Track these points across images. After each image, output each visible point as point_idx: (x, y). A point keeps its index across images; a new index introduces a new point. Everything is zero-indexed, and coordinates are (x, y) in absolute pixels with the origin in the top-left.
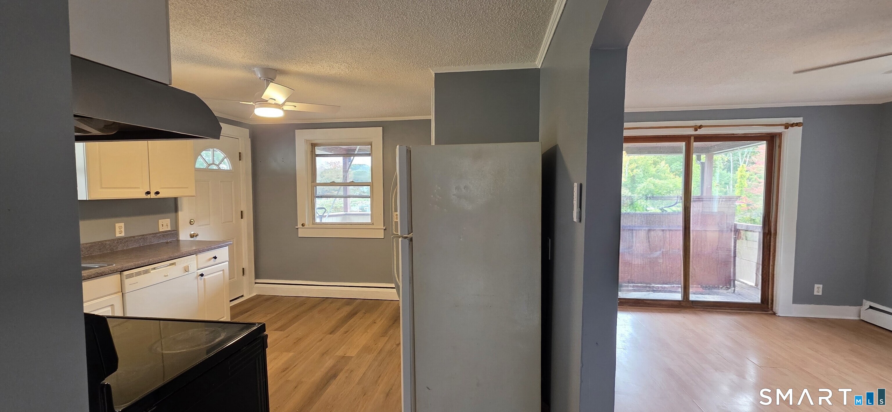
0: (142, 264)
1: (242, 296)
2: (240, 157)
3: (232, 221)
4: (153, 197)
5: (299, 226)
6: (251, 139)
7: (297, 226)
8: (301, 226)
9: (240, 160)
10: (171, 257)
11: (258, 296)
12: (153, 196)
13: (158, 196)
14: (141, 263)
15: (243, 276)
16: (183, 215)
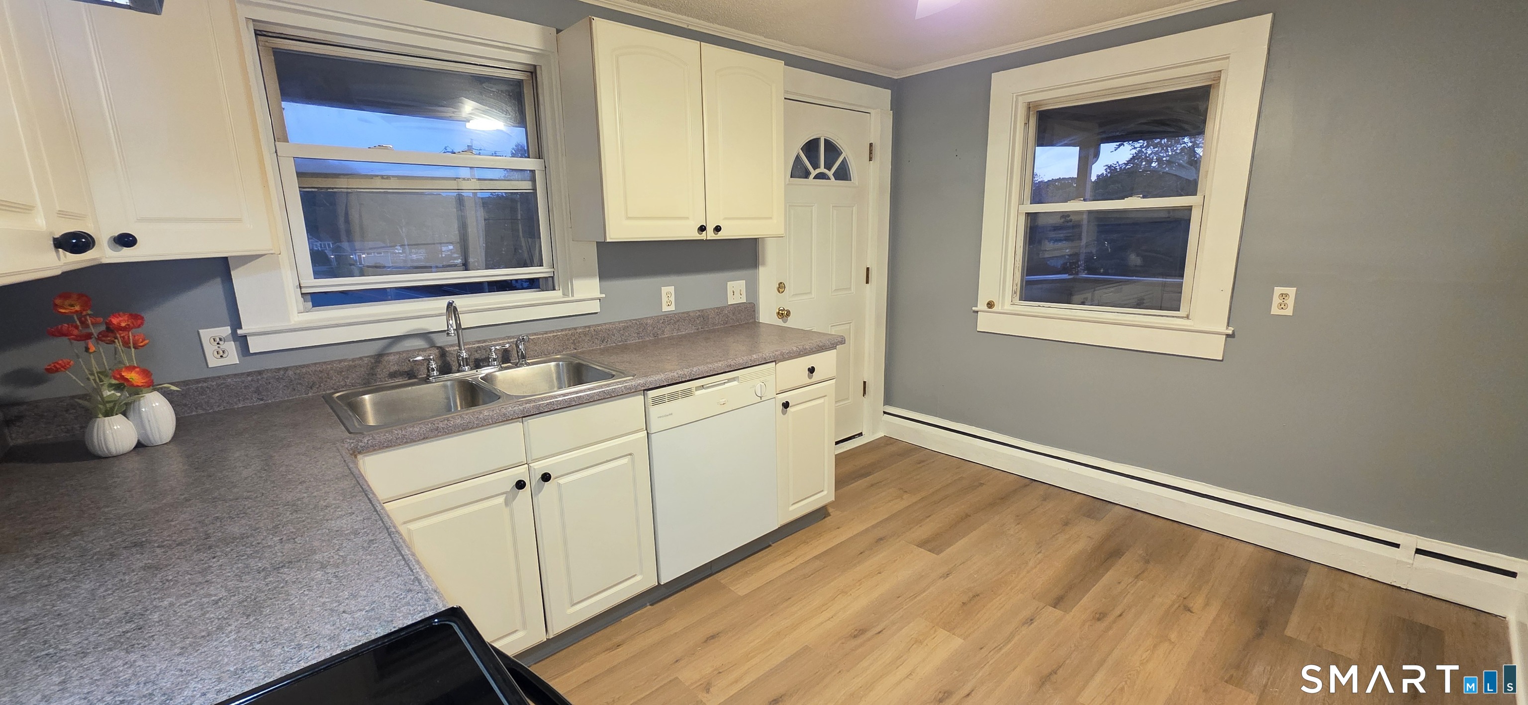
0: (679, 377)
1: (860, 434)
2: (871, 153)
3: (850, 289)
4: (711, 237)
5: (982, 306)
6: (893, 113)
7: (977, 306)
8: (985, 308)
9: (870, 160)
10: (730, 365)
11: (888, 441)
12: (710, 235)
13: (721, 235)
14: (677, 376)
15: (864, 396)
16: (766, 275)
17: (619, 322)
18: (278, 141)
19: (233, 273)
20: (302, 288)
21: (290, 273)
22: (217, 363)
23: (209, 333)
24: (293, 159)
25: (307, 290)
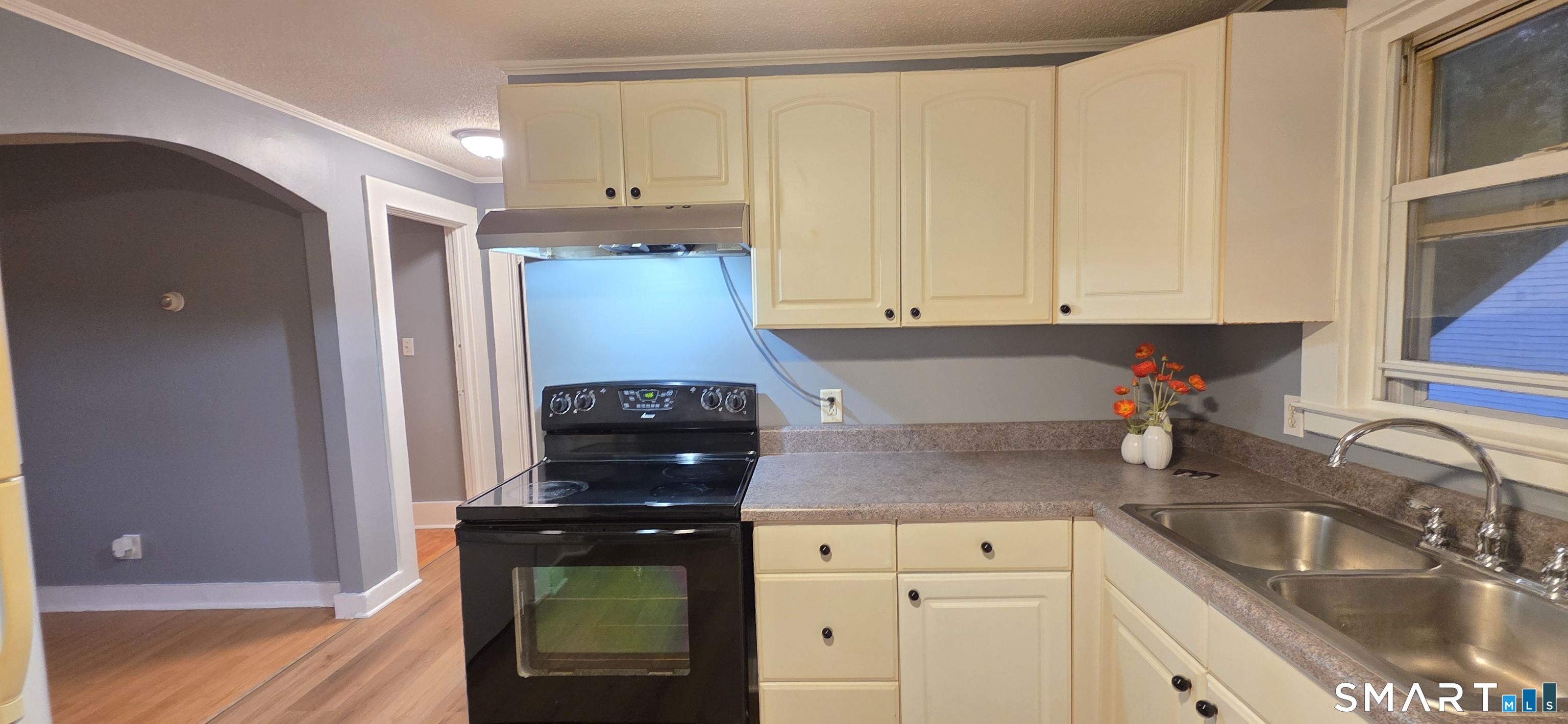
18: (1402, 181)
19: (1303, 341)
20: (1384, 370)
21: (1373, 348)
22: (1287, 430)
23: (1289, 400)
24: (1410, 202)
25: (1388, 374)
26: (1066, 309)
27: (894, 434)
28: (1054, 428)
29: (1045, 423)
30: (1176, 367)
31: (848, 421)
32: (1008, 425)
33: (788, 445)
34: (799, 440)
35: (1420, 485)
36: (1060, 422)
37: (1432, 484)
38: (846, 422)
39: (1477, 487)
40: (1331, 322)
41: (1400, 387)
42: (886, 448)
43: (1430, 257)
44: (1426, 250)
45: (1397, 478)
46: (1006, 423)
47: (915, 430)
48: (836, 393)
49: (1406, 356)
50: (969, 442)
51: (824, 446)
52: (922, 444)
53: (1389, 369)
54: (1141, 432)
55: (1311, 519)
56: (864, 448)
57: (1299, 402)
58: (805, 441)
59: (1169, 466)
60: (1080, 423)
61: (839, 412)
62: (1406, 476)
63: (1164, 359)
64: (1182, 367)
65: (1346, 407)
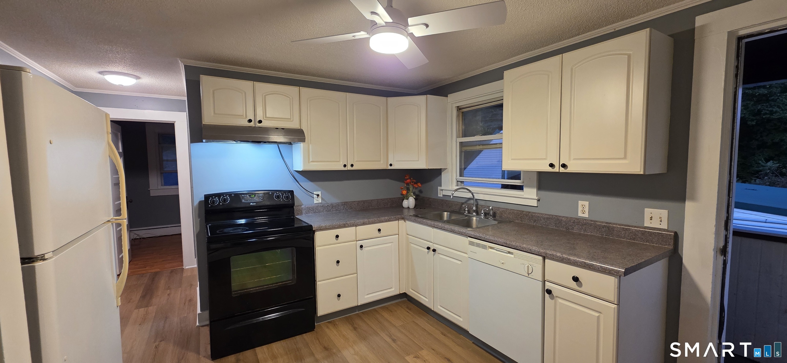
17: (546, 214)
18: (458, 138)
19: (442, 173)
20: (456, 179)
21: (454, 174)
22: (439, 196)
23: (439, 188)
24: (460, 142)
25: (457, 180)
26: (391, 165)
27: (339, 205)
28: (383, 201)
29: (381, 199)
30: (415, 181)
31: (323, 202)
32: (372, 200)
33: (304, 212)
34: (307, 210)
35: (463, 203)
36: (385, 199)
37: (466, 202)
38: (322, 203)
39: (472, 202)
40: (447, 168)
41: (459, 183)
42: (336, 210)
43: (463, 154)
44: (462, 153)
45: (460, 202)
46: (371, 200)
47: (345, 204)
48: (319, 193)
49: (460, 176)
50: (361, 206)
51: (316, 211)
52: (347, 208)
53: (458, 179)
54: (408, 199)
55: (446, 214)
56: (330, 211)
57: (441, 188)
58: (310, 210)
59: (415, 207)
60: (390, 199)
61: (320, 199)
62: (462, 202)
63: (412, 179)
64: (416, 181)
65: (450, 188)
